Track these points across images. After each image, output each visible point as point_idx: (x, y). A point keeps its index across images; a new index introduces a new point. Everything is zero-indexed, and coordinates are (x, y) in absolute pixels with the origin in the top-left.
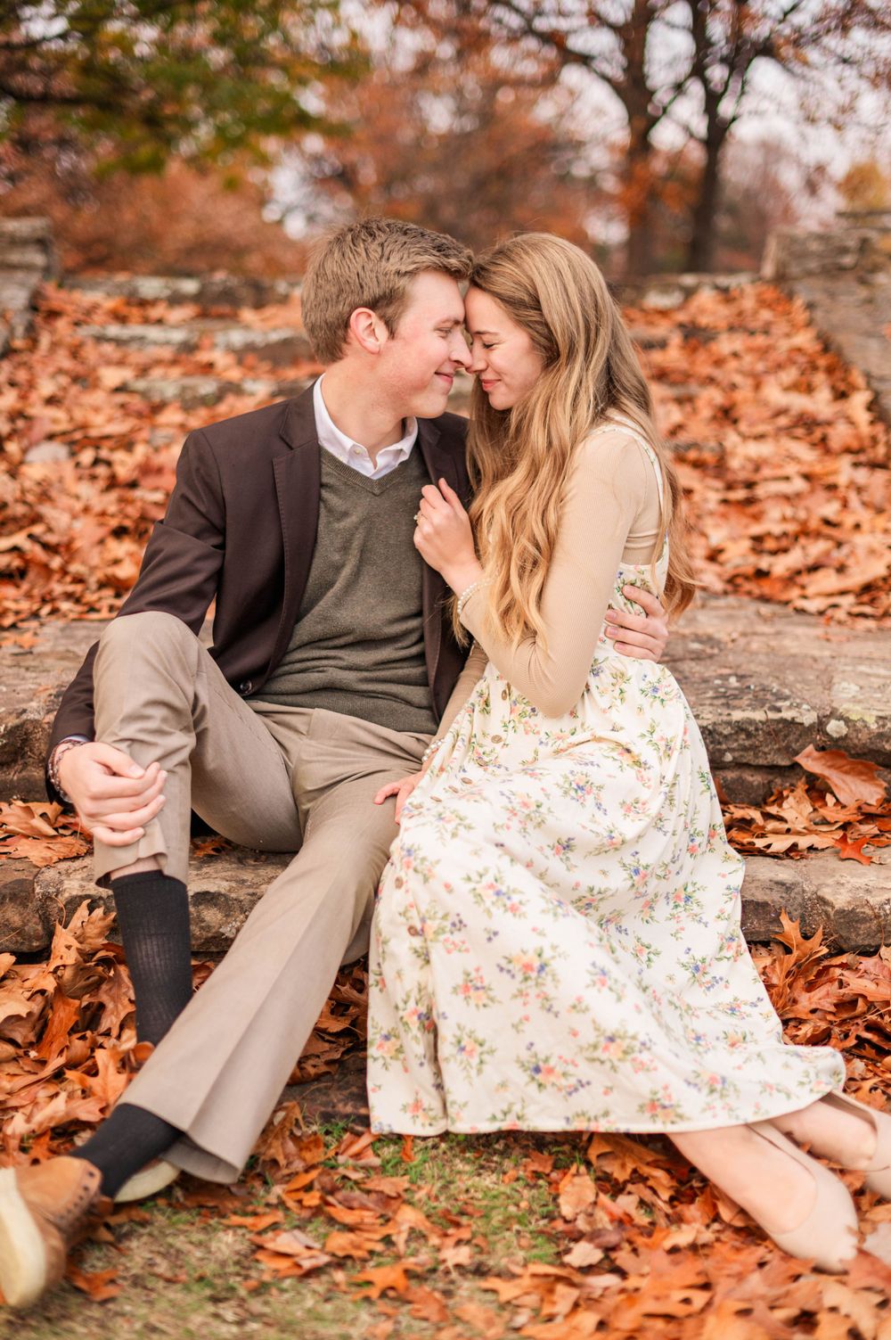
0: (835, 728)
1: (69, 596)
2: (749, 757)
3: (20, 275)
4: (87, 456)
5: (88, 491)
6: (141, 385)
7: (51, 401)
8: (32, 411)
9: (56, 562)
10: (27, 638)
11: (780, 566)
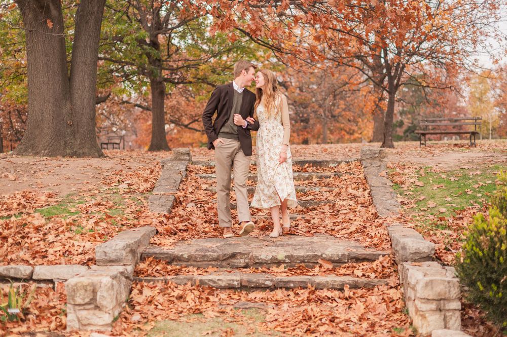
0: (324, 256)
1: (196, 234)
2: (310, 261)
3: (183, 162)
4: (199, 206)
5: (199, 213)
6: (210, 189)
7: (191, 193)
8: (188, 195)
9: (194, 228)
10: (189, 242)
11: (337, 228)
